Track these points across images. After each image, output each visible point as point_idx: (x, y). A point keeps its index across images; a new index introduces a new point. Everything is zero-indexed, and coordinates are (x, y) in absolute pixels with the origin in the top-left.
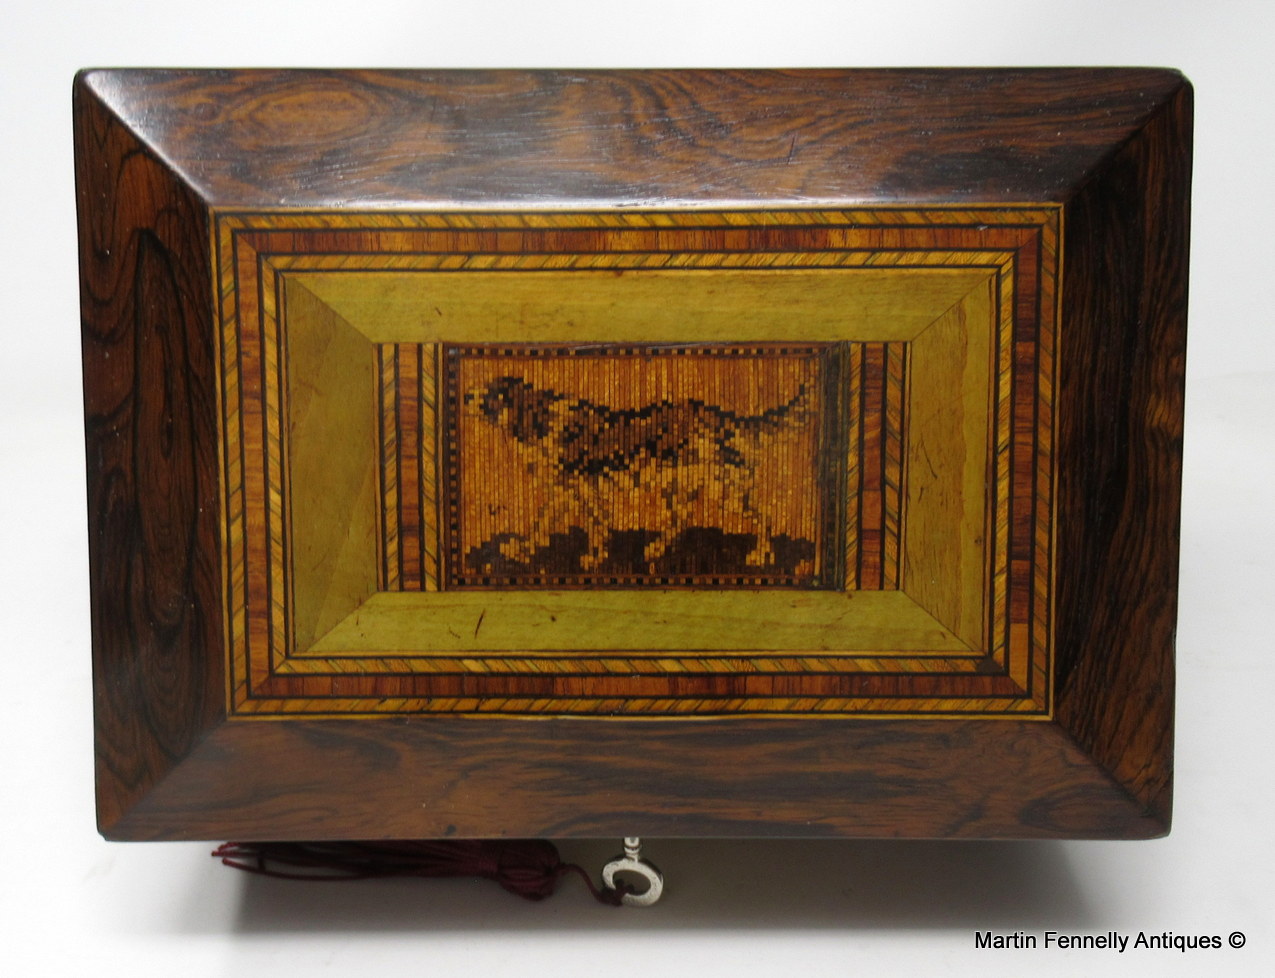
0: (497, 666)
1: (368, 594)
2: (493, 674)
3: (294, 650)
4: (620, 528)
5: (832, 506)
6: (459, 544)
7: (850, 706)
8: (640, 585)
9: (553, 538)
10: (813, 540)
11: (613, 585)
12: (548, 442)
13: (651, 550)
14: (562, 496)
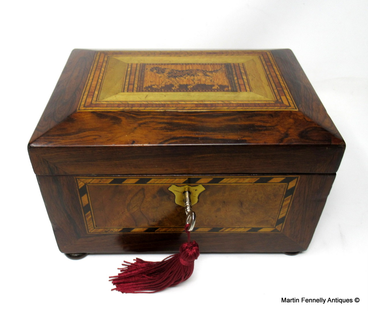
0: (150, 103)
1: (119, 93)
2: (149, 104)
3: (98, 100)
4: (182, 84)
5: (232, 82)
6: (143, 86)
7: (244, 108)
8: (187, 91)
9: (165, 85)
10: (228, 85)
11: (180, 91)
12: (165, 74)
13: (189, 87)
14: (167, 80)
